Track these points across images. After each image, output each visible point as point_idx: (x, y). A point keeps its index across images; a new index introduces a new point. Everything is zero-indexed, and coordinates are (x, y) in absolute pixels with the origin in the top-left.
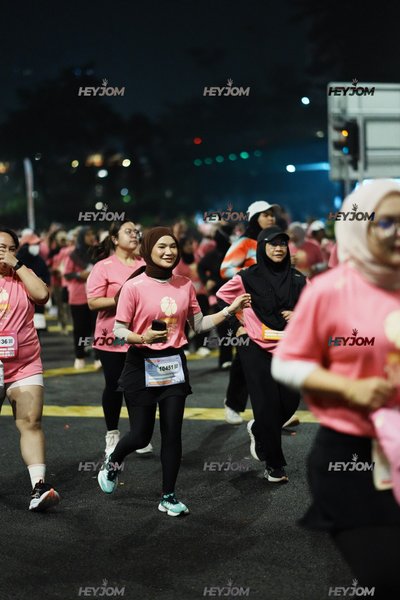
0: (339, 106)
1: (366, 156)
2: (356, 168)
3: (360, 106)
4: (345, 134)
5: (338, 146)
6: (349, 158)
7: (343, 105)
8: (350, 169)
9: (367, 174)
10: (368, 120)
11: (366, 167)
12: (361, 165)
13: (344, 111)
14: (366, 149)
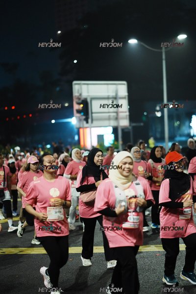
0: (78, 93)
1: (92, 116)
2: (87, 122)
3: (88, 92)
4: (82, 106)
5: (79, 111)
6: (84, 117)
7: (80, 92)
8: (85, 122)
9: (93, 125)
10: (92, 99)
11: (92, 122)
12: (90, 121)
13: (81, 95)
14: (92, 113)
